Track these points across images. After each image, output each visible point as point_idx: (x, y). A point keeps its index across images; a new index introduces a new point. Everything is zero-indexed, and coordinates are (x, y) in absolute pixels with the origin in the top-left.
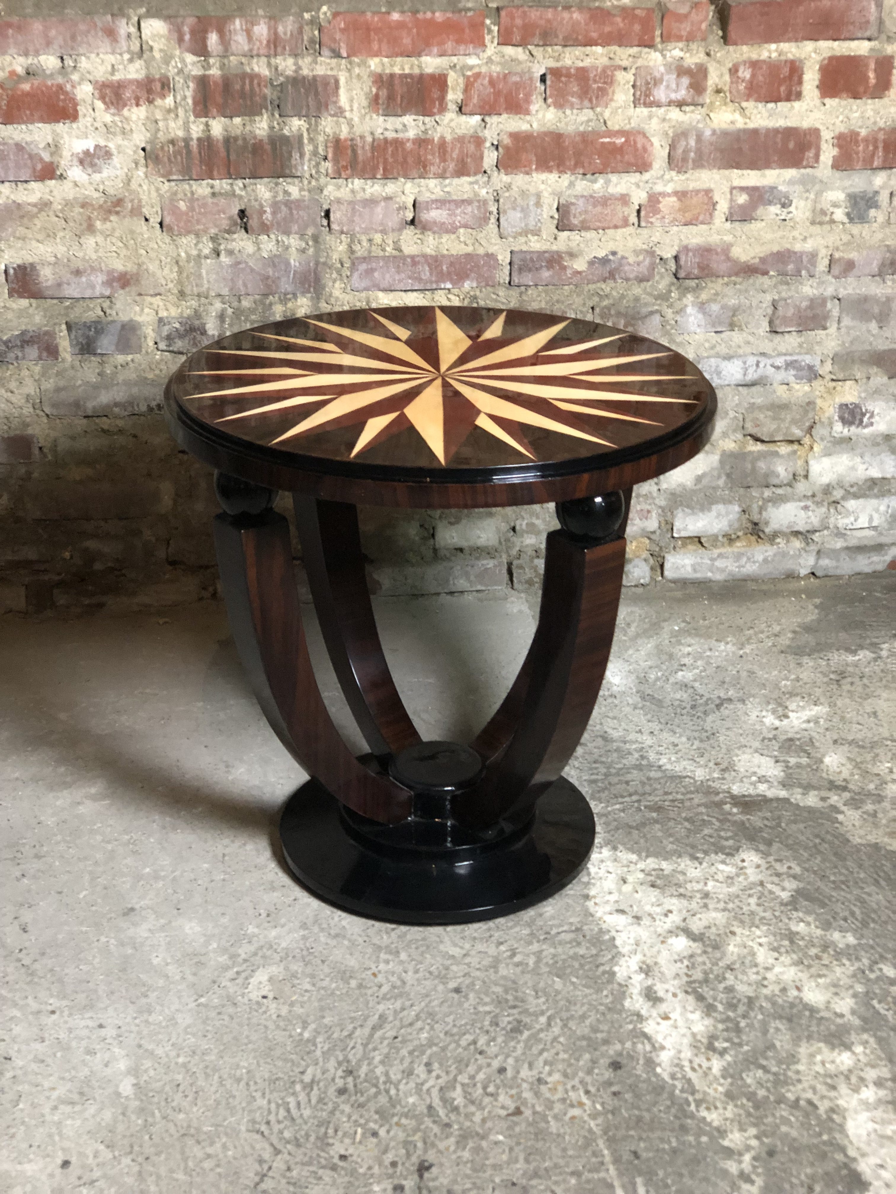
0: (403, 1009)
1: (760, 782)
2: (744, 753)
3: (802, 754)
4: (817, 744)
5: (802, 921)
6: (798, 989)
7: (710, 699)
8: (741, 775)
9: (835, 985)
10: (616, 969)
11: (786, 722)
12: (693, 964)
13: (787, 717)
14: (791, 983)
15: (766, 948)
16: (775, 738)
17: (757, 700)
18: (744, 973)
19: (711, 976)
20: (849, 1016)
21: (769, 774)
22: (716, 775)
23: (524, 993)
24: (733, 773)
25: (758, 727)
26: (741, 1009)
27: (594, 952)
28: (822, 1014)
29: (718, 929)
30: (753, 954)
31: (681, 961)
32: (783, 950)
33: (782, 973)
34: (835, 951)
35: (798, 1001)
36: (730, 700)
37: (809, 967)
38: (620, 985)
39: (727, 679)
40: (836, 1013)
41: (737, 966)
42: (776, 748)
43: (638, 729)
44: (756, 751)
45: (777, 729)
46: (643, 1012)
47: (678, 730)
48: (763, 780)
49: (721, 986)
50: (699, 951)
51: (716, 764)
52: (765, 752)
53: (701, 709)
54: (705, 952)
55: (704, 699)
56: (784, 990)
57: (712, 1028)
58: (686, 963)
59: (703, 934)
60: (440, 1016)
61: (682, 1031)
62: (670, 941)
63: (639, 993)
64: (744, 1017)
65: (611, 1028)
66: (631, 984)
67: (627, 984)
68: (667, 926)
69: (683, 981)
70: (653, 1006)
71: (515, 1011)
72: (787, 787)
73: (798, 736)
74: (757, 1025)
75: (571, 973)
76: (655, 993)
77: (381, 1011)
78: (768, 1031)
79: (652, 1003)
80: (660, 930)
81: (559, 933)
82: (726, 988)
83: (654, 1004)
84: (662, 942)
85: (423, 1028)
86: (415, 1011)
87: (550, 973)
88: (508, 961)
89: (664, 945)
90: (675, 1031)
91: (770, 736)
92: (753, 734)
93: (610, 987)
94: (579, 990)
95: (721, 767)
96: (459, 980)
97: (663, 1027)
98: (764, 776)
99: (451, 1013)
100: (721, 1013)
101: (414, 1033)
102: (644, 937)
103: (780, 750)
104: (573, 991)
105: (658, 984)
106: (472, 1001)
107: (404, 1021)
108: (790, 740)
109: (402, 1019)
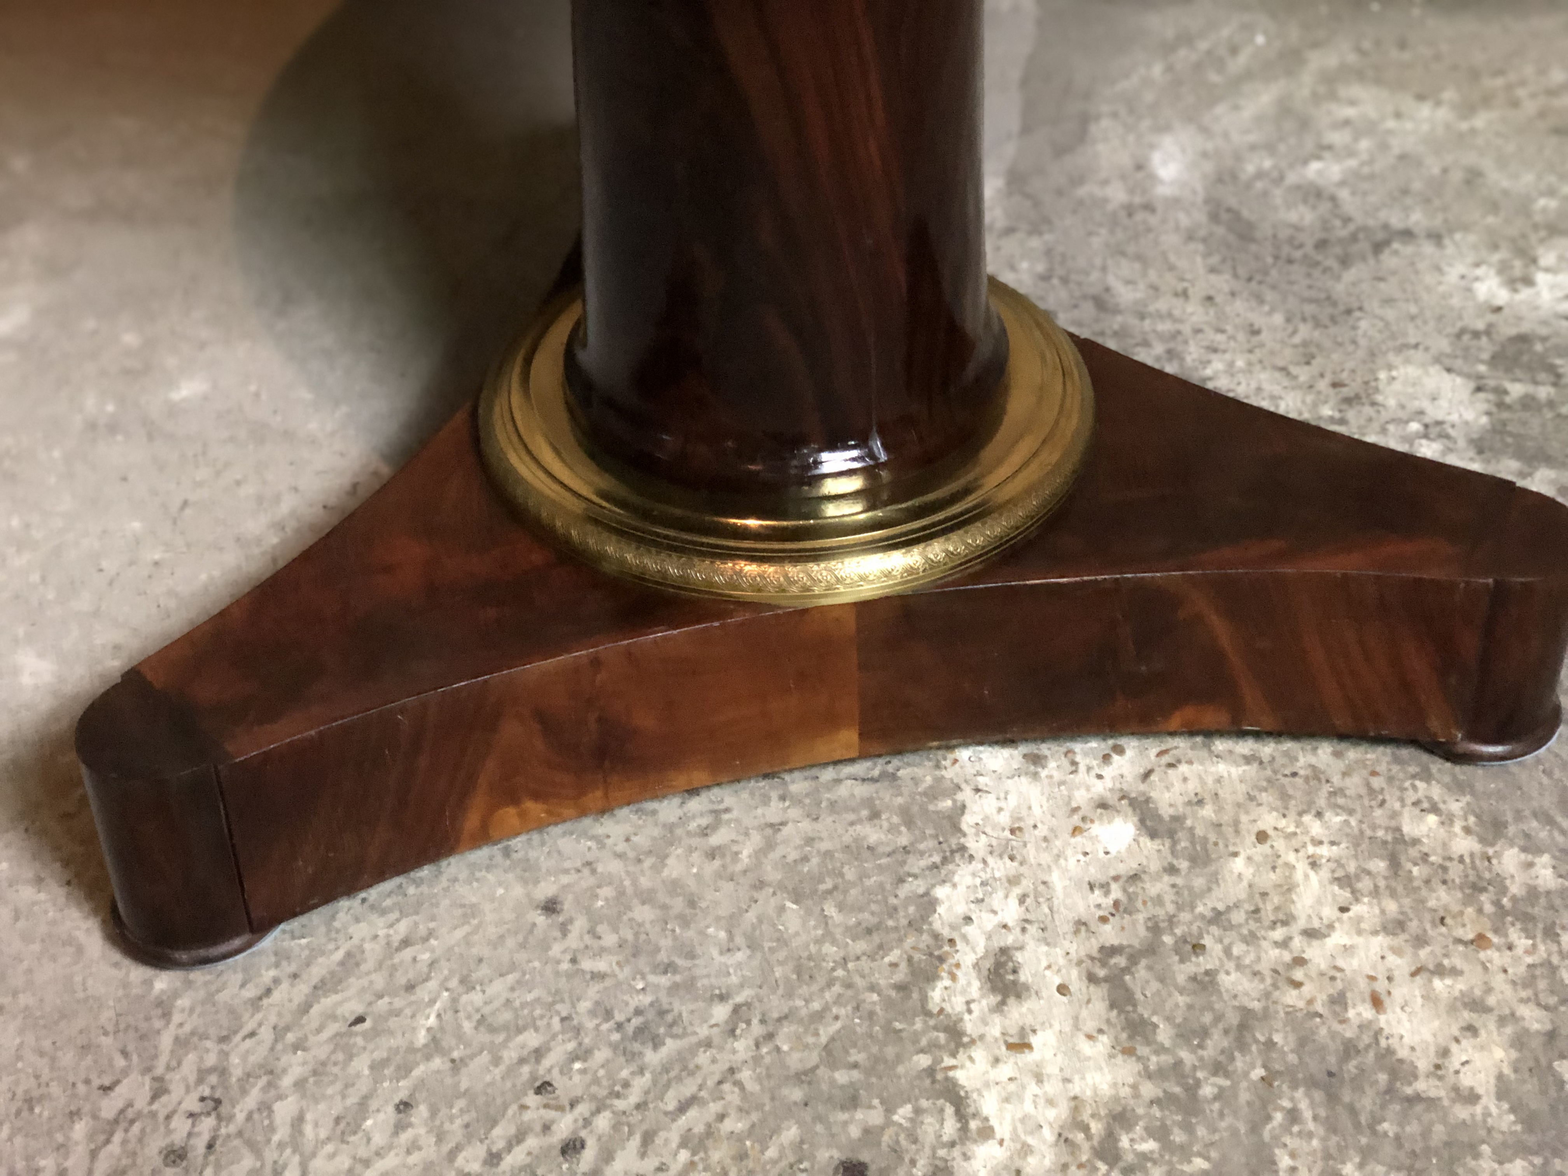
0: (406, 943)
1: (1426, 436)
2: (1407, 361)
3: (1542, 376)
5: (1434, 809)
6: (1377, 1002)
7: (1365, 229)
8: (1385, 416)
9: (1477, 1005)
10: (940, 892)
11: (1525, 293)
12: (1131, 898)
13: (1528, 281)
14: (1363, 984)
15: (1325, 873)
16: (1488, 331)
17: (1472, 238)
18: (1251, 939)
19: (1168, 939)
20: (1489, 1102)
21: (1453, 417)
23: (702, 933)
24: (1368, 410)
25: (1456, 302)
26: (1217, 1042)
27: (904, 840)
28: (1421, 1086)
29: (1220, 810)
30: (1288, 888)
31: (1105, 888)
32: (1365, 884)
33: (1347, 950)
34: (1497, 903)
35: (1366, 1039)
36: (1407, 234)
37: (1420, 941)
38: (936, 936)
39: (1417, 186)
40: (1456, 1089)
41: (1238, 917)
42: (1485, 356)
43: (1180, 286)
44: (1437, 360)
45: (1499, 309)
46: (970, 1025)
47: (1270, 296)
48: (1434, 431)
49: (1182, 972)
50: (1155, 866)
51: (1335, 385)
52: (1458, 363)
53: (1338, 250)
54: (1172, 870)
55: (1352, 227)
56: (1339, 1001)
57: (1125, 1092)
58: (1116, 892)
59: (1177, 819)
60: (484, 971)
61: (1052, 1087)
62: (1096, 829)
63: (976, 966)
64: (1218, 1069)
65: (877, 1059)
66: (964, 938)
67: (955, 935)
68: (1100, 788)
69: (1093, 946)
70: (999, 1008)
71: (664, 981)
72: (1488, 454)
73: (1544, 331)
74: (1244, 1096)
75: (829, 892)
76: (1015, 971)
77: (356, 941)
78: (1269, 1118)
79: (999, 998)
80: (1081, 797)
81: (838, 781)
82: (1194, 979)
83: (1003, 1003)
84: (1076, 831)
85: (433, 1002)
86: (433, 951)
87: (781, 886)
88: (696, 841)
89: (1078, 839)
90: (1033, 1088)
91: (1480, 325)
92: (1440, 318)
93: (910, 941)
94: (834, 942)
95: (1345, 391)
96: (565, 879)
97: (1005, 1070)
98: (1439, 423)
99: (513, 967)
100: (1161, 1050)
101: (408, 1012)
102: (1037, 811)
103: (1495, 361)
104: (819, 941)
105: (1031, 945)
106: (573, 940)
107: (398, 974)
108: (1523, 339)
109: (394, 968)
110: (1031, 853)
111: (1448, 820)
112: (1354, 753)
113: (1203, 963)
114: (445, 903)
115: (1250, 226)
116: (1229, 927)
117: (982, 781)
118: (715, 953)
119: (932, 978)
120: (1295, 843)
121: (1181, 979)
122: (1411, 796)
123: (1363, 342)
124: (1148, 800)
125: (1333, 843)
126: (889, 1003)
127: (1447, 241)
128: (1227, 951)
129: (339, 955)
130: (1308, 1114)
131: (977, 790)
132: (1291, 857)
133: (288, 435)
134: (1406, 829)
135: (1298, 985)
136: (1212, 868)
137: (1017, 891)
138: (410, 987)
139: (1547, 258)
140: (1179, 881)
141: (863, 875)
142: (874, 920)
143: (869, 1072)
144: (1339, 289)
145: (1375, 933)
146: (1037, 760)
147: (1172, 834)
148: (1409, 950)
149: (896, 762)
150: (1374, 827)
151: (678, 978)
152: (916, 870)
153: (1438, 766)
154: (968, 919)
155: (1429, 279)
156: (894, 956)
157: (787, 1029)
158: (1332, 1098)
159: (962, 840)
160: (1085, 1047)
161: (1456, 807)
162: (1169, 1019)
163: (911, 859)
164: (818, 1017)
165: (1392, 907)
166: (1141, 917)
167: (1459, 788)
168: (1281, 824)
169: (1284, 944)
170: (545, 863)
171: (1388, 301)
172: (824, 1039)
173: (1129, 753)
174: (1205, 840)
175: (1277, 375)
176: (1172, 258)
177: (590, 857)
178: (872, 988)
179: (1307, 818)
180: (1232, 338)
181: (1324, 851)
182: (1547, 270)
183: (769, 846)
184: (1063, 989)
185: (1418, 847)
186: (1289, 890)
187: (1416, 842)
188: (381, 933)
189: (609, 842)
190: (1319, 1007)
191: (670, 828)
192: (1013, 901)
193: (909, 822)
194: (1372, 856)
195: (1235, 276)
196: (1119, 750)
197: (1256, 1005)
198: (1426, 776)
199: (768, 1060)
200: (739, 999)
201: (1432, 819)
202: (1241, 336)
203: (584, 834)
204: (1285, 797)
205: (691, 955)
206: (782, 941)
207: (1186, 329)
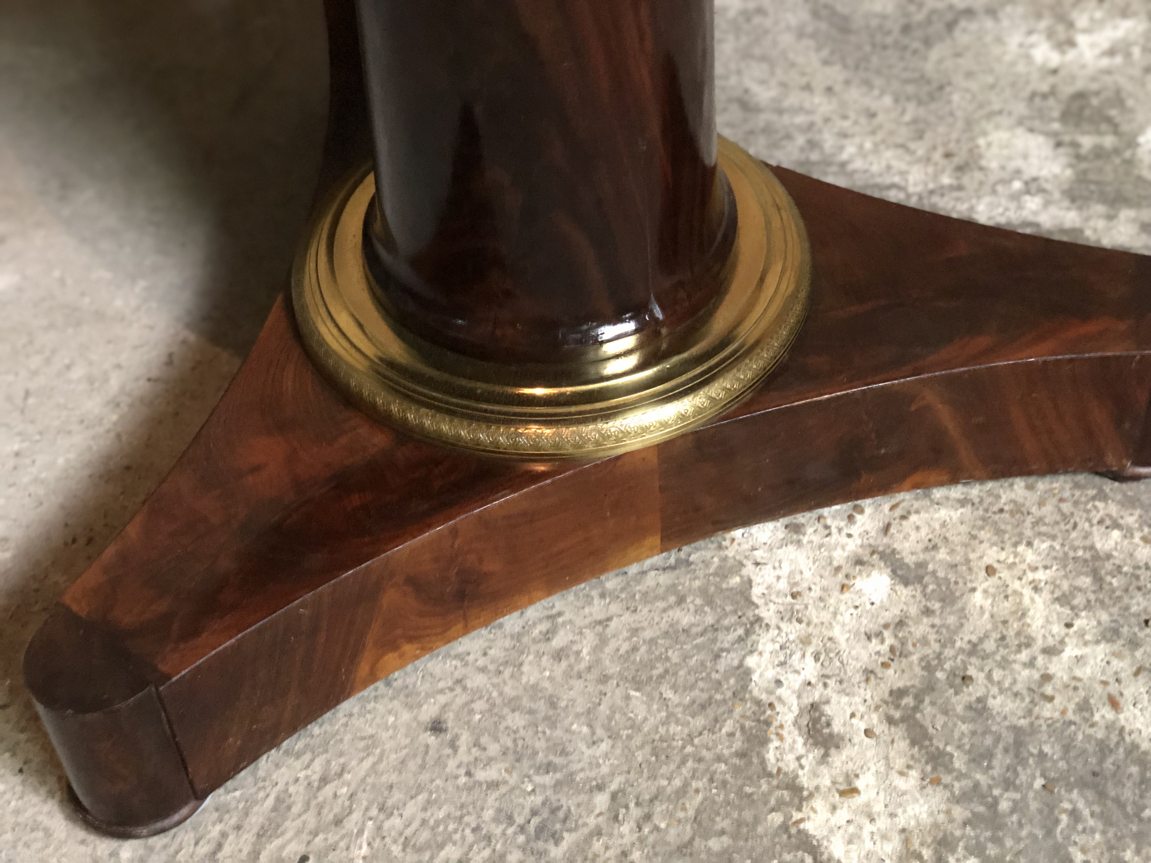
1: (1028, 192)
2: (997, 127)
3: (1104, 127)
4: (1130, 103)
5: (1116, 525)
6: (1114, 704)
7: (936, 11)
8: (992, 178)
10: (751, 661)
11: (1072, 54)
12: (903, 642)
13: (1072, 43)
14: (1099, 689)
15: (1046, 595)
16: (1053, 92)
17: (1020, 9)
18: (1005, 664)
19: (940, 675)
21: (1044, 173)
22: (946, 180)
24: (978, 175)
25: (1021, 68)
26: (1001, 761)
27: (710, 620)
29: (952, 552)
31: (879, 635)
32: (1079, 600)
33: (1078, 659)
35: (1114, 738)
36: (969, 13)
37: (1134, 644)
38: (758, 703)
41: (990, 646)
42: (1056, 114)
43: (804, 80)
44: (1020, 122)
45: (1055, 72)
46: (805, 780)
47: (876, 81)
48: (1033, 187)
49: (959, 702)
50: (913, 611)
51: (947, 155)
52: (1037, 124)
53: (920, 33)
54: (927, 612)
55: (926, 11)
56: (1085, 708)
57: (941, 818)
58: (890, 640)
59: (921, 565)
60: (397, 796)
61: (883, 823)
62: (859, 583)
63: (795, 723)
64: (1008, 784)
65: (739, 824)
66: (780, 699)
67: (772, 699)
68: (853, 546)
69: (883, 690)
70: (824, 759)
71: (548, 779)
72: (1079, 203)
73: (1094, 86)
74: (1034, 806)
75: (661, 677)
76: (828, 724)
77: (280, 787)
78: (1057, 821)
79: (822, 751)
80: (839, 556)
81: (644, 573)
82: (969, 707)
83: (826, 755)
84: (843, 588)
85: (361, 832)
86: (349, 785)
87: (622, 678)
88: (543, 647)
89: (846, 596)
90: (868, 828)
91: (1044, 87)
92: (1013, 85)
93: (738, 710)
94: (677, 722)
95: (956, 161)
96: (442, 699)
97: (843, 815)
98: (1035, 179)
99: (420, 789)
100: (960, 776)
101: (342, 844)
102: (807, 574)
103: (1065, 117)
104: (665, 722)
105: (834, 698)
106: (463, 755)
107: (325, 811)
108: (1081, 96)
109: (321, 807)
110: (812, 613)
111: (1129, 533)
112: (1042, 485)
113: (975, 691)
114: (348, 737)
115: (846, 19)
116: (985, 657)
117: (758, 554)
118: (583, 747)
119: (765, 742)
120: (1017, 572)
121: (959, 709)
122: (1096, 517)
123: (959, 113)
124: (894, 552)
125: (1046, 567)
126: (736, 771)
127: (1001, 15)
128: (989, 677)
129: (270, 802)
130: (1086, 812)
131: (757, 564)
132: (1016, 585)
133: (99, 316)
134: (1098, 546)
135: (1050, 699)
136: (959, 605)
137: (810, 650)
138: (338, 822)
139: (1082, 20)
140: (937, 621)
141: (685, 658)
142: (705, 696)
143: (735, 836)
144: (929, 67)
145: (1097, 642)
146: (797, 529)
147: (920, 579)
148: (1126, 652)
149: (686, 549)
150: (1075, 549)
151: (558, 776)
152: (726, 645)
153: (1109, 486)
154: (779, 683)
155: (996, 50)
156: (728, 727)
157: (659, 808)
158: (1102, 795)
159: (757, 612)
160: (901, 783)
161: (1131, 520)
162: (959, 747)
163: (720, 636)
164: (682, 792)
165: (1104, 617)
166: (915, 658)
167: (1130, 503)
168: (1003, 556)
169: (1031, 664)
170: (423, 687)
171: (969, 75)
172: (691, 813)
173: (868, 511)
174: (947, 580)
175: (900, 151)
176: (791, 56)
177: (457, 675)
178: (719, 759)
179: (1021, 548)
180: (856, 123)
181: (1041, 575)
182: (1086, 31)
183: (603, 641)
184: (868, 733)
185: (1112, 561)
186: (1024, 615)
187: (1109, 556)
188: (302, 775)
189: (471, 658)
190: (1070, 716)
191: (518, 637)
192: (809, 659)
193: (710, 602)
194: (1079, 574)
195: (845, 66)
196: (861, 510)
197: (1023, 722)
198: (1102, 496)
199: (651, 839)
200: (614, 786)
201: (1116, 534)
202: (863, 120)
203: (447, 656)
204: (999, 532)
205: (564, 753)
206: (635, 726)
207: (817, 118)
